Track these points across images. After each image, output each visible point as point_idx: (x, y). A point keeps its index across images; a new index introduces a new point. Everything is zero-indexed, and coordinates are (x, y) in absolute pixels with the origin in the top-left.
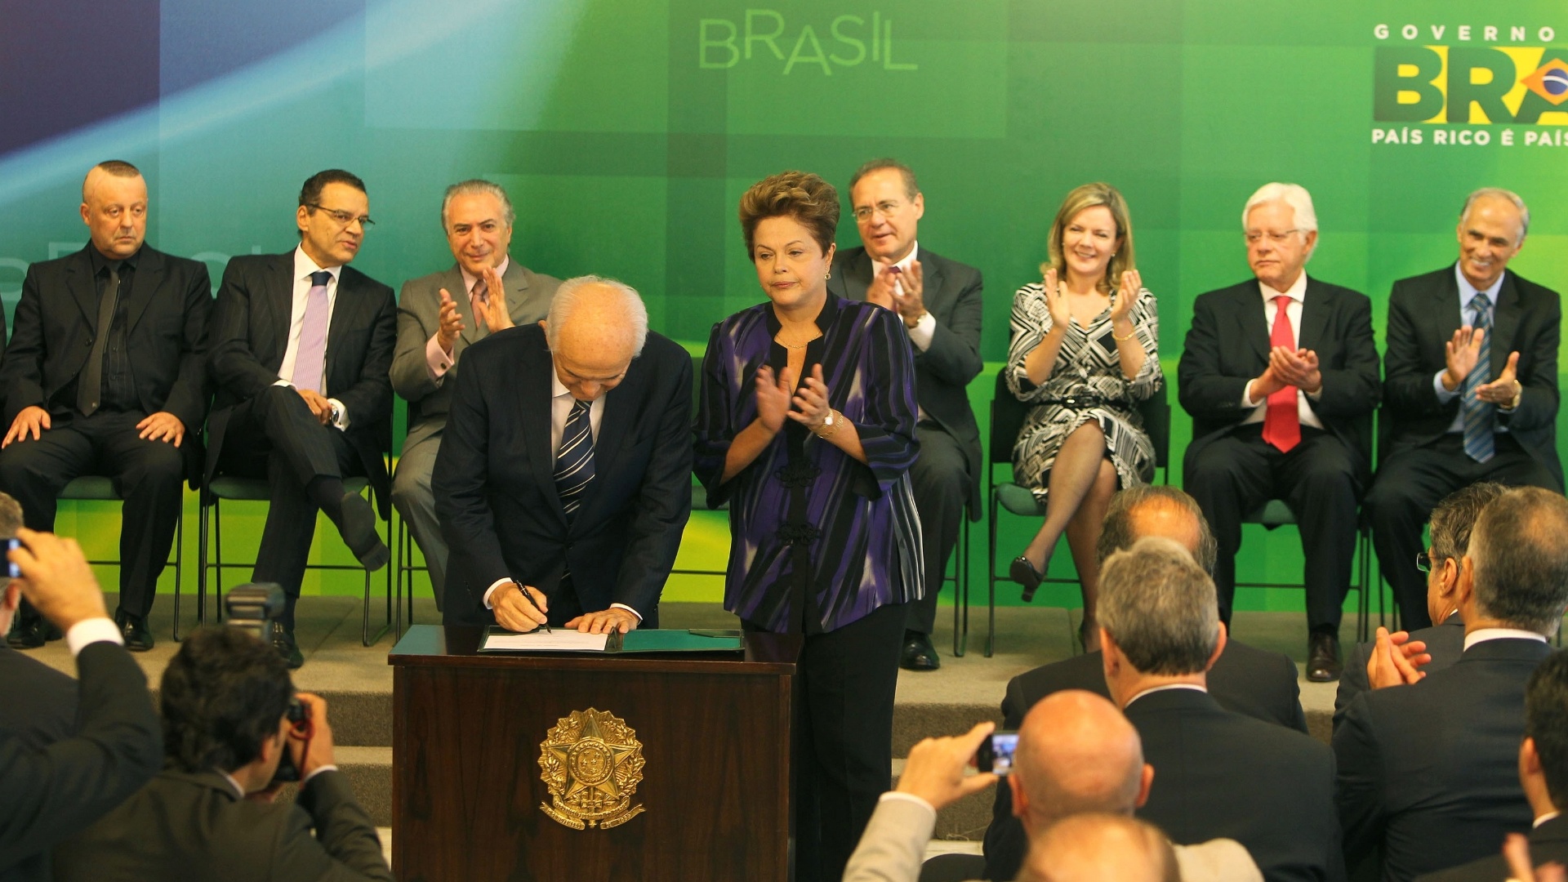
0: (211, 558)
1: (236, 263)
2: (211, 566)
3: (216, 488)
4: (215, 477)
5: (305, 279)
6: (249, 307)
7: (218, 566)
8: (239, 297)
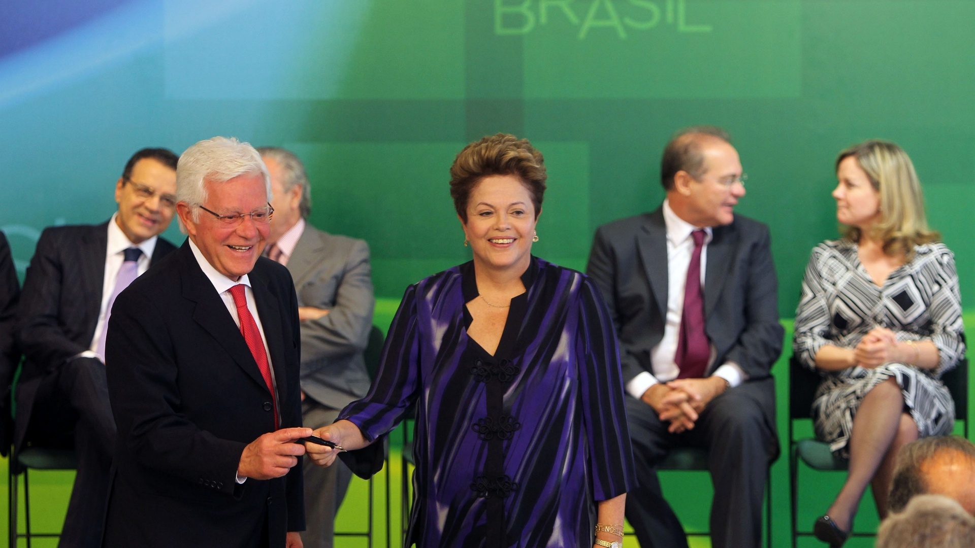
0: (21, 528)
1: (50, 234)
2: (22, 536)
3: (24, 459)
4: (23, 449)
5: (118, 254)
6: (61, 281)
7: (28, 536)
8: (50, 269)
